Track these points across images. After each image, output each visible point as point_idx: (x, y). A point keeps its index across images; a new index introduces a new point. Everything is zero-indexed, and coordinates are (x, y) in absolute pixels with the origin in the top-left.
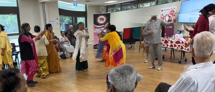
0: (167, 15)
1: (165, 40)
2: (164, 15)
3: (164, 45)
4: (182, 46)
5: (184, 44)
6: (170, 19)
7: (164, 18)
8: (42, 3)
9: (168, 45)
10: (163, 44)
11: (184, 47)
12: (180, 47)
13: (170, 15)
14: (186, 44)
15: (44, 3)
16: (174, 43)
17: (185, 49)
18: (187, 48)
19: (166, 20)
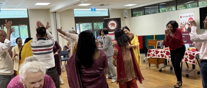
0: (187, 24)
1: (167, 52)
3: (166, 57)
4: (187, 57)
5: (188, 56)
6: (190, 27)
8: (54, 12)
10: (164, 56)
12: (184, 59)
14: (190, 55)
15: (55, 12)
17: (190, 62)
18: (192, 60)
19: (185, 28)
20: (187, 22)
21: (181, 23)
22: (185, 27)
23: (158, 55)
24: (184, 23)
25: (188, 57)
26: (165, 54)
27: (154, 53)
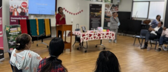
0: (19, 8)
2: (14, 7)
6: (23, 11)
7: (14, 10)
9: (100, 38)
11: (111, 37)
12: (109, 37)
13: (22, 7)
16: (105, 35)
19: (17, 13)
20: (19, 6)
21: (11, 6)
22: (16, 10)
23: (90, 38)
24: (15, 6)
25: (111, 35)
26: (96, 36)
27: (88, 36)
